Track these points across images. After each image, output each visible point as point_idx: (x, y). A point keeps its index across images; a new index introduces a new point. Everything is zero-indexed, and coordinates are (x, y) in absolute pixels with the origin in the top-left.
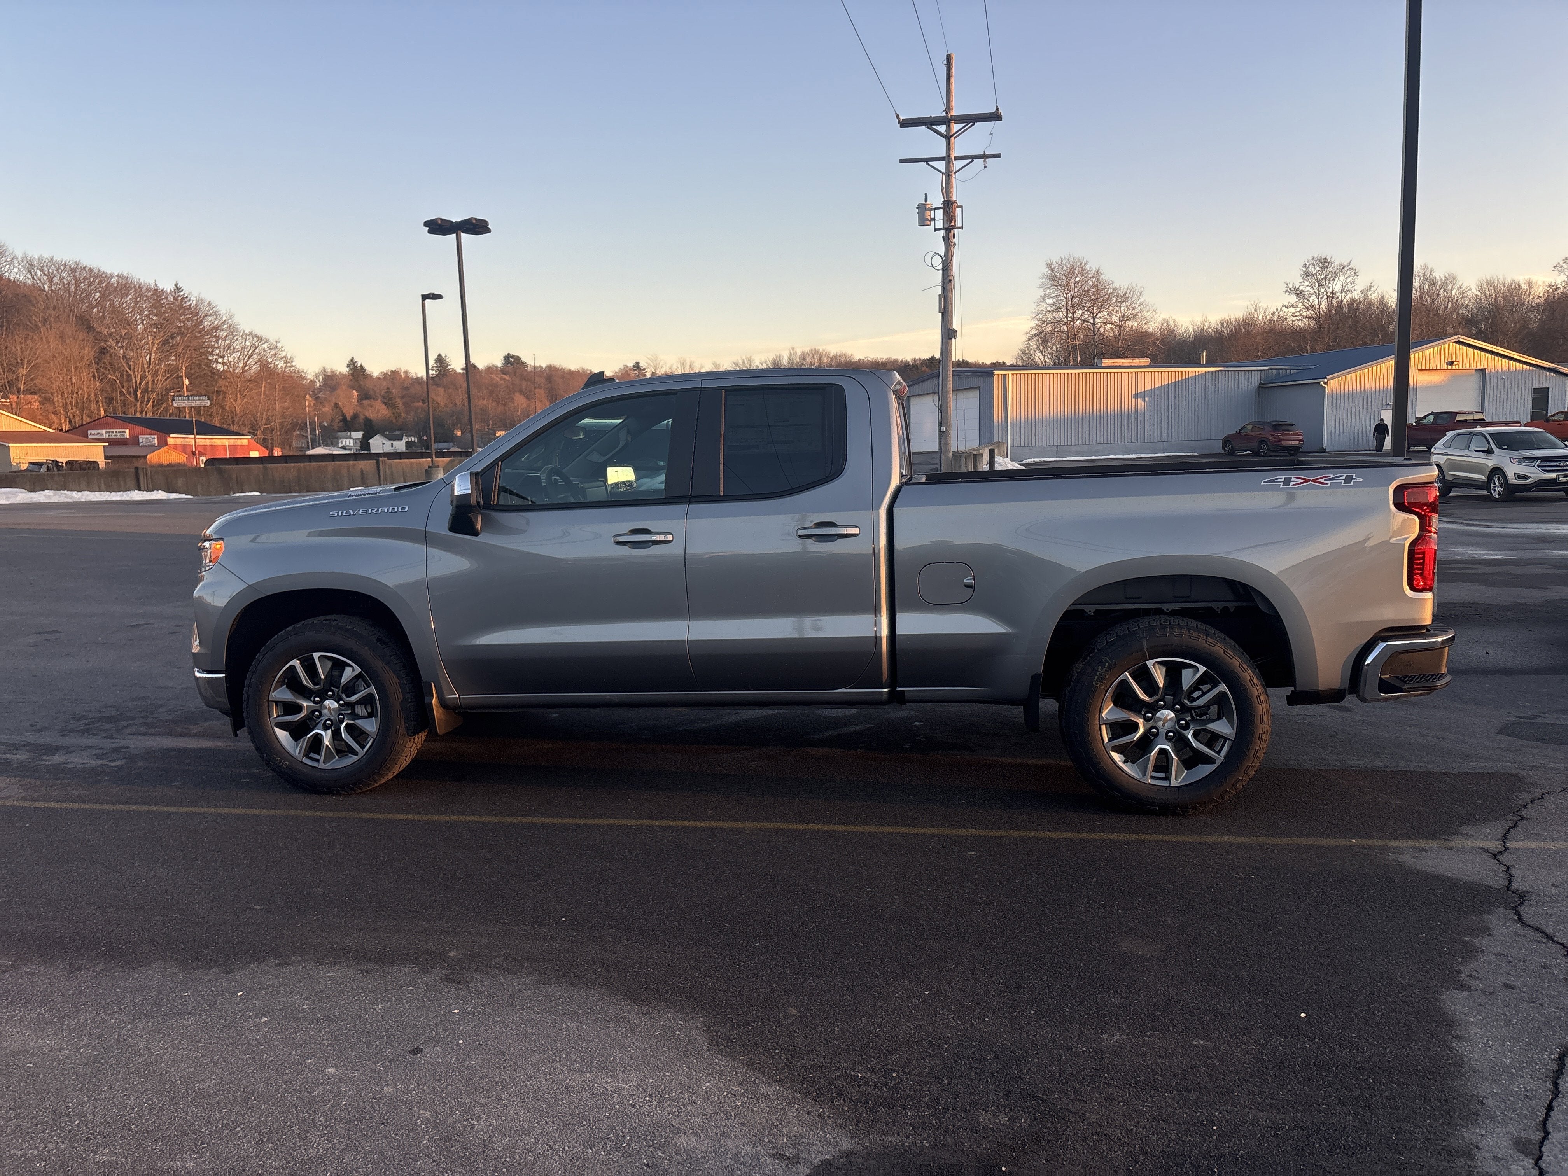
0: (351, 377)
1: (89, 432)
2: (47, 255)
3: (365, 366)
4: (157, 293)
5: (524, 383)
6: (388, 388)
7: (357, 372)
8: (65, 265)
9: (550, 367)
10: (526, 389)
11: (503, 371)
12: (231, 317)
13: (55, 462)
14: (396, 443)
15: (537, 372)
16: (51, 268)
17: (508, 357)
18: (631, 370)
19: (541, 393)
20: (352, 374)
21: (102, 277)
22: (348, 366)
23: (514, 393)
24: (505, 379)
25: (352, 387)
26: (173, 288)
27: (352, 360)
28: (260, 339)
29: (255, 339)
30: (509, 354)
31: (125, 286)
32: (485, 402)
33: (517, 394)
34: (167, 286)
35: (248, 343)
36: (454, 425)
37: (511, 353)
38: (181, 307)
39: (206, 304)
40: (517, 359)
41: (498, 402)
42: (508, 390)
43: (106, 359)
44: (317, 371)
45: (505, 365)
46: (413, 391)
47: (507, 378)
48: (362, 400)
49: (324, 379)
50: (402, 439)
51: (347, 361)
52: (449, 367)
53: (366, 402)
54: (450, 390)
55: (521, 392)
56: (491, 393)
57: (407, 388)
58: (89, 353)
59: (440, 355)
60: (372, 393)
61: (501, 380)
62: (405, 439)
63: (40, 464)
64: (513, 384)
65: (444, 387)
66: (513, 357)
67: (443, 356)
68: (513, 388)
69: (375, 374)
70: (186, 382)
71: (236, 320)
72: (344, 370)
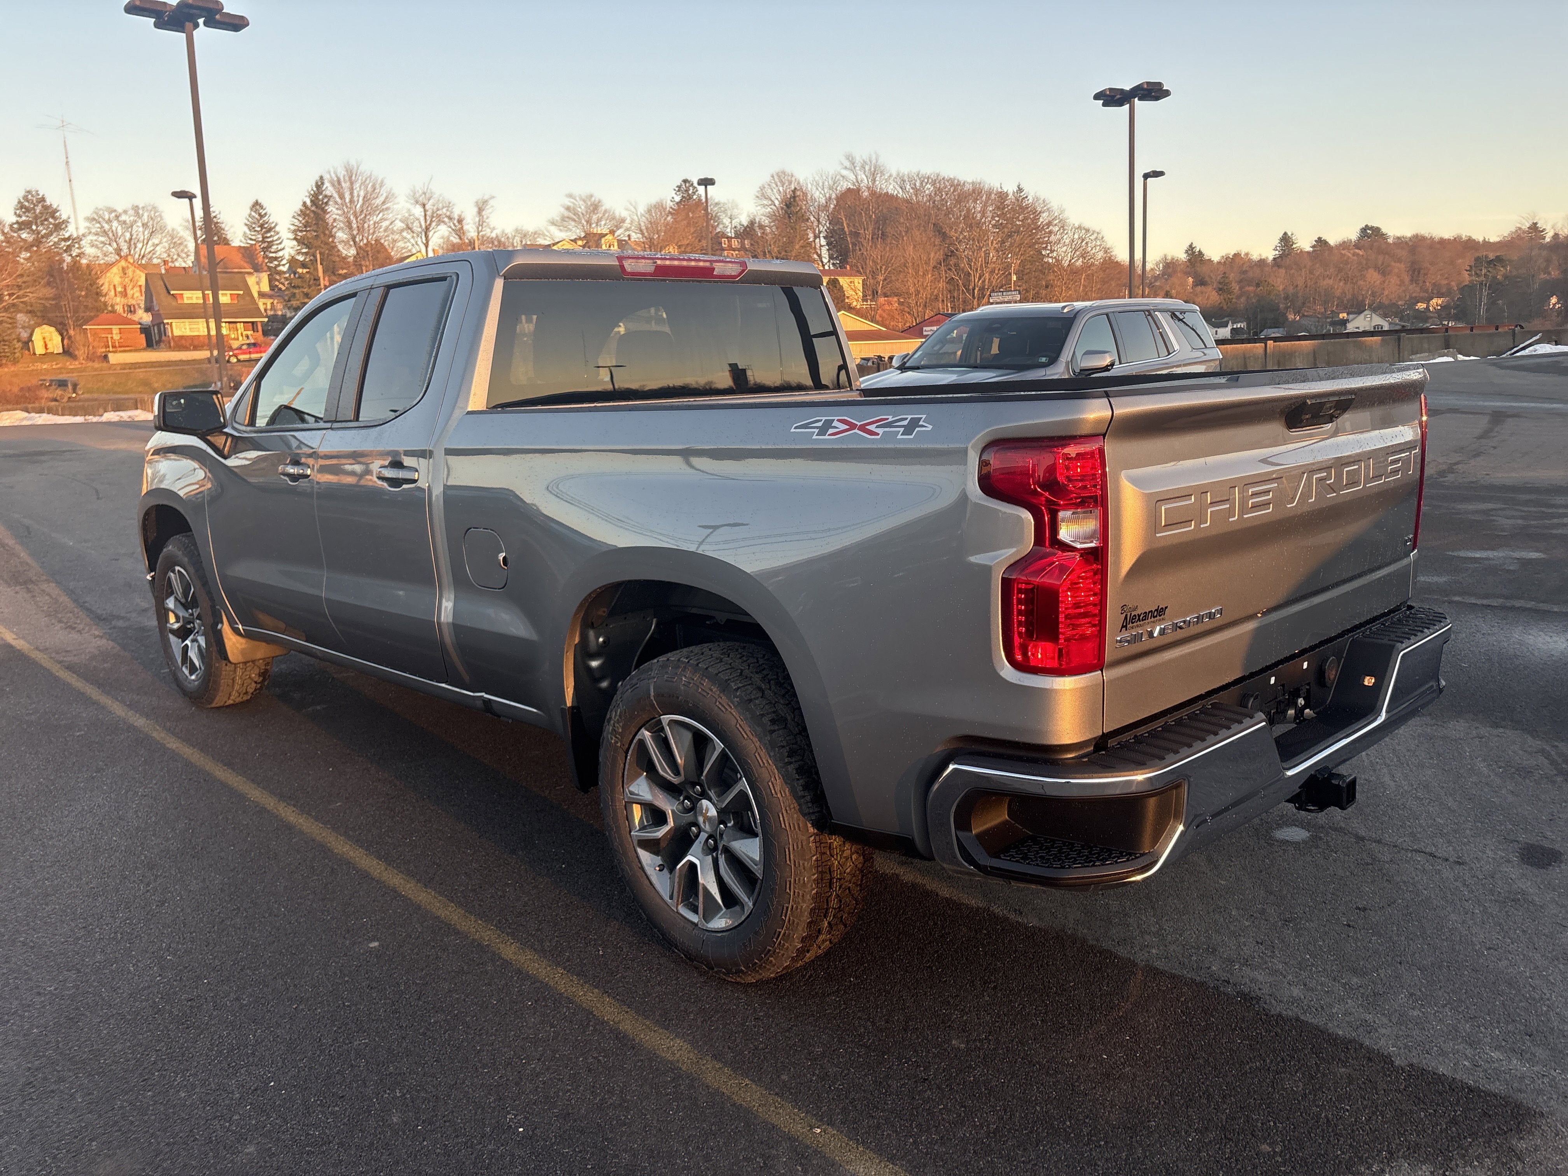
0: (1188, 264)
1: (924, 328)
2: (915, 170)
3: (1204, 251)
4: (1002, 196)
5: (1381, 258)
6: (1225, 273)
7: (1195, 257)
8: (928, 178)
9: (1416, 236)
10: (1383, 264)
11: (1357, 245)
12: (1062, 211)
13: (880, 357)
14: (1219, 330)
15: (1400, 242)
16: (918, 182)
17: (1364, 230)
18: (1524, 232)
19: (1399, 267)
20: (1189, 260)
21: (956, 185)
22: (1187, 252)
23: (1367, 269)
24: (1358, 254)
25: (1188, 274)
26: (1016, 189)
27: (1191, 246)
28: (1087, 231)
29: (1083, 231)
30: (1367, 226)
31: (976, 192)
32: (1331, 282)
33: (1371, 271)
34: (1010, 188)
35: (1076, 236)
36: (1287, 308)
37: (1369, 225)
38: (1021, 207)
39: (1041, 201)
40: (1377, 231)
41: (1346, 282)
42: (1360, 268)
43: (953, 261)
44: (1158, 259)
45: (1361, 238)
46: (1250, 274)
47: (1361, 253)
48: (1197, 285)
49: (1164, 267)
50: (1227, 326)
51: (1186, 246)
52: (1294, 246)
53: (1199, 288)
54: (1292, 271)
55: (1376, 268)
56: (1340, 270)
57: (1245, 272)
58: (935, 256)
59: (1285, 234)
60: (1207, 279)
61: (1354, 255)
62: (1230, 327)
63: (867, 360)
64: (1367, 260)
65: (1286, 268)
66: (1372, 228)
67: (1289, 234)
68: (1366, 264)
69: (1216, 258)
70: (1014, 278)
71: (1066, 215)
72: (1183, 256)
